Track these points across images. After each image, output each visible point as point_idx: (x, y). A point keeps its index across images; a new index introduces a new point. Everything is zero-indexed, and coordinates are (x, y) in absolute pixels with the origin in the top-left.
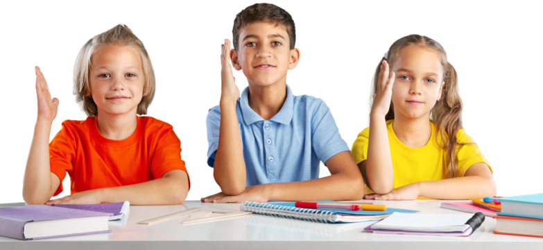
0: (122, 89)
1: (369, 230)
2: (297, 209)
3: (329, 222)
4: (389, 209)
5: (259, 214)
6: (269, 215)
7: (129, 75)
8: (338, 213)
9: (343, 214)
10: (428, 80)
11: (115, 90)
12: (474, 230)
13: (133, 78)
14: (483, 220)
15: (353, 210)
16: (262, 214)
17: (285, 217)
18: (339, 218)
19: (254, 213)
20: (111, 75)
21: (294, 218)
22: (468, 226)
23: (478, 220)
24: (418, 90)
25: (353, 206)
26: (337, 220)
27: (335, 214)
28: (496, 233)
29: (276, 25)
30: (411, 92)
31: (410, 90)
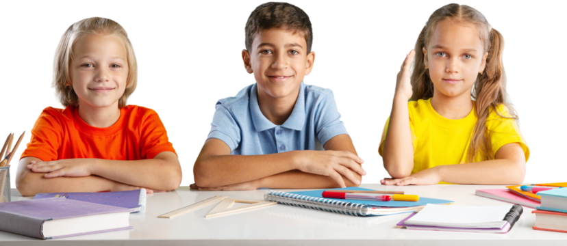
0: (107, 81)
1: (403, 225)
2: (325, 200)
3: (359, 215)
4: (421, 199)
5: (284, 204)
6: (295, 205)
7: (114, 66)
8: (369, 206)
9: (374, 207)
10: (466, 55)
11: (100, 81)
12: (512, 225)
13: (117, 69)
14: (521, 212)
15: (383, 200)
16: (287, 204)
17: (312, 208)
18: (370, 211)
19: (279, 203)
20: (96, 66)
21: (321, 209)
22: (506, 222)
23: (516, 213)
24: (455, 69)
25: (383, 197)
26: (368, 213)
27: (366, 206)
28: (535, 228)
29: (294, 33)
30: (447, 70)
31: (446, 68)
